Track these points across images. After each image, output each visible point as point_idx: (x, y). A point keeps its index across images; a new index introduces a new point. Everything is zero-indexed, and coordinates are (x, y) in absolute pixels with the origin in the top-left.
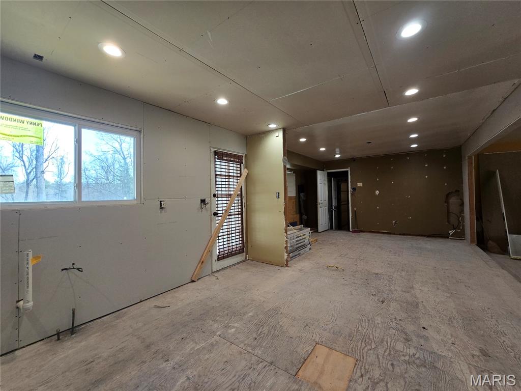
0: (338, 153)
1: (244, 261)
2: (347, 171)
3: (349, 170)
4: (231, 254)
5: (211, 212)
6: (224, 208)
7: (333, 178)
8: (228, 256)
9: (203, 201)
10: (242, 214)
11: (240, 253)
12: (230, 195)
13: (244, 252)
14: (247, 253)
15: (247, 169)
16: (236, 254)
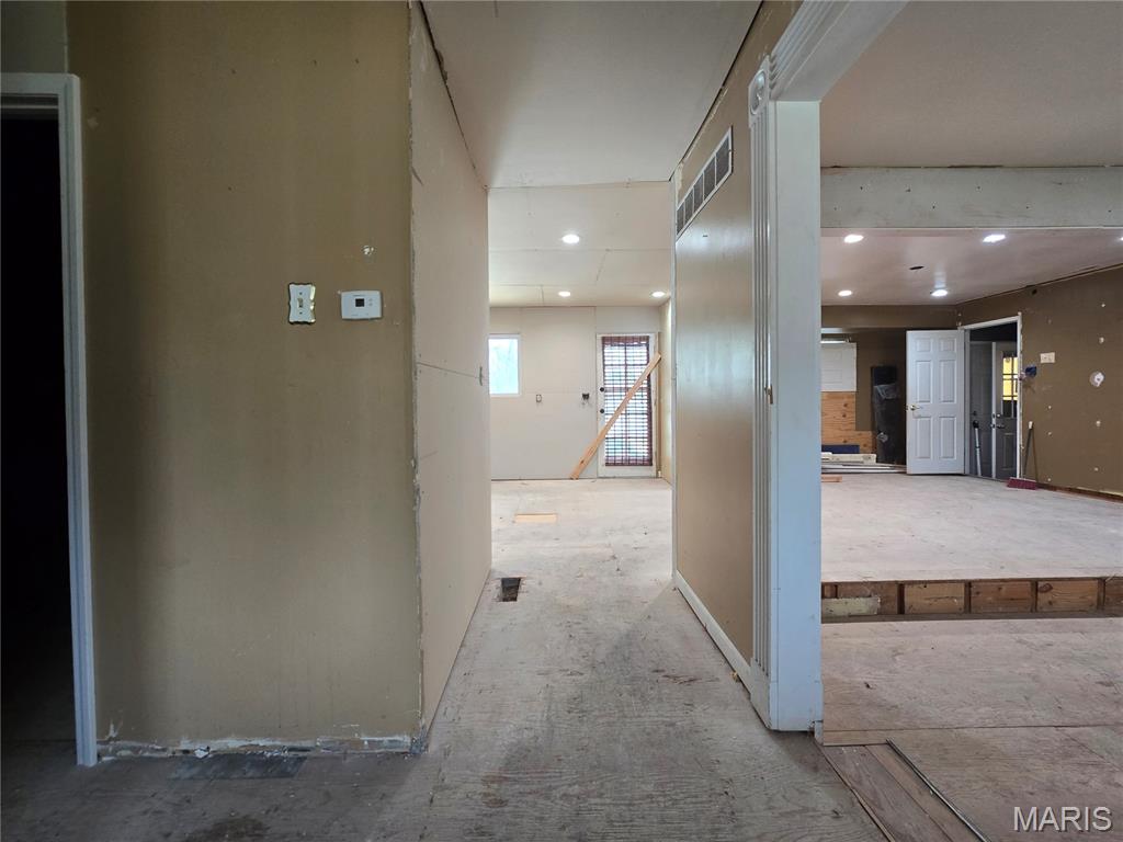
0: (943, 286)
1: (651, 477)
2: (1015, 324)
3: (1017, 319)
4: (627, 463)
5: (597, 409)
6: (616, 405)
7: (994, 344)
8: (622, 464)
9: (586, 396)
10: (649, 414)
11: (643, 465)
12: (627, 389)
13: (651, 465)
14: (659, 468)
15: (660, 353)
16: (636, 465)
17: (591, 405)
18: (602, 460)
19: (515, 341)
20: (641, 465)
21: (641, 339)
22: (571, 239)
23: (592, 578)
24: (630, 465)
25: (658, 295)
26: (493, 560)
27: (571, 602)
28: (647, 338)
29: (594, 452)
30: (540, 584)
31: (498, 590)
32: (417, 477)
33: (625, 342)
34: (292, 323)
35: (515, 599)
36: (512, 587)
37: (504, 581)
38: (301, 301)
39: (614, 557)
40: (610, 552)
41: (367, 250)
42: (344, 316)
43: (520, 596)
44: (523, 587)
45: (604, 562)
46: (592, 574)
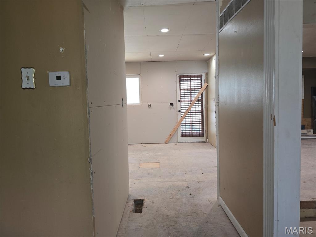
1: (203, 142)
4: (192, 135)
5: (177, 110)
6: (186, 108)
8: (189, 136)
9: (172, 104)
10: (202, 112)
11: (199, 136)
12: (191, 101)
13: (203, 136)
14: (207, 138)
15: (207, 83)
16: (196, 136)
17: (174, 109)
18: (180, 133)
19: (138, 79)
20: (198, 136)
21: (198, 76)
22: (165, 30)
23: (178, 199)
24: (193, 136)
25: (207, 55)
26: (130, 189)
27: (169, 213)
28: (201, 76)
29: (176, 130)
30: (153, 203)
31: (133, 206)
32: (91, 166)
33: (190, 78)
34: (23, 89)
35: (141, 212)
36: (139, 204)
37: (136, 201)
38: (28, 77)
39: (188, 187)
40: (185, 184)
41: (61, 50)
42: (50, 85)
43: (144, 210)
44: (145, 205)
45: (183, 190)
46: (178, 197)
